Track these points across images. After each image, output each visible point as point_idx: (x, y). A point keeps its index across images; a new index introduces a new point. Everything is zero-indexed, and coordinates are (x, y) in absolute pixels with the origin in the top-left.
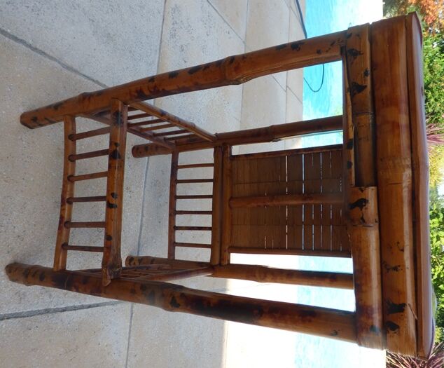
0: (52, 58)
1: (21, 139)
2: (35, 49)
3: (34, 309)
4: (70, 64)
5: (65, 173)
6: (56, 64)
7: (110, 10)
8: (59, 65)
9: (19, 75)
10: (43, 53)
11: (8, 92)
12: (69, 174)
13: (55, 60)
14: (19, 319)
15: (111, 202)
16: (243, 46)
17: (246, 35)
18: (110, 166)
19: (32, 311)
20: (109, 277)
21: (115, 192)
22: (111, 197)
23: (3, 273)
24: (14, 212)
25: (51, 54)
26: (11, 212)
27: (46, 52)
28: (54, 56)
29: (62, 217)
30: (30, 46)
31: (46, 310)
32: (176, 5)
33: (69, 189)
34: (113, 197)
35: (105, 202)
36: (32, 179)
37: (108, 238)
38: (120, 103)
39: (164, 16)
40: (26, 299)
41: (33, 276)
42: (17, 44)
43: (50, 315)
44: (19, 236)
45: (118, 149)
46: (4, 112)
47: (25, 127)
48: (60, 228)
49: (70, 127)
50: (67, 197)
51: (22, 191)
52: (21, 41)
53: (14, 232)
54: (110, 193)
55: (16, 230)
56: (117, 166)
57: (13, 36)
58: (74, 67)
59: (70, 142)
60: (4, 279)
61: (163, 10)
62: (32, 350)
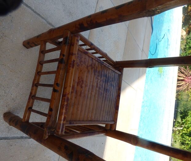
0: (43, 18)
1: (22, 52)
2: (35, 12)
3: (15, 136)
4: (51, 22)
5: (37, 70)
6: (44, 21)
7: (72, 2)
8: (45, 22)
9: (25, 23)
10: (39, 15)
11: (19, 29)
12: (39, 71)
13: (44, 19)
14: (7, 140)
15: (55, 88)
16: (127, 30)
17: (129, 25)
18: (58, 67)
19: (14, 137)
20: (47, 134)
21: (59, 82)
22: (56, 85)
23: (2, 116)
24: (13, 87)
25: (42, 16)
26: (11, 87)
27: (40, 14)
28: (44, 17)
29: (31, 93)
30: (33, 10)
31: (21, 137)
32: (101, 6)
33: (37, 79)
34: (57, 86)
35: (52, 88)
36: (24, 72)
37: (51, 110)
38: (69, 32)
39: (96, 10)
40: (12, 131)
41: (13, 122)
42: (27, 8)
43: (23, 140)
44: (13, 99)
45: (64, 58)
46: (15, 38)
47: (25, 47)
48: (29, 99)
49: (43, 47)
50: (36, 83)
51: (18, 77)
52: (29, 7)
53: (11, 97)
54: (56, 83)
55: (12, 96)
56: (62, 67)
57: (26, 4)
58: (52, 24)
59: (42, 54)
60: (2, 120)
61: (95, 7)
62: (11, 156)
